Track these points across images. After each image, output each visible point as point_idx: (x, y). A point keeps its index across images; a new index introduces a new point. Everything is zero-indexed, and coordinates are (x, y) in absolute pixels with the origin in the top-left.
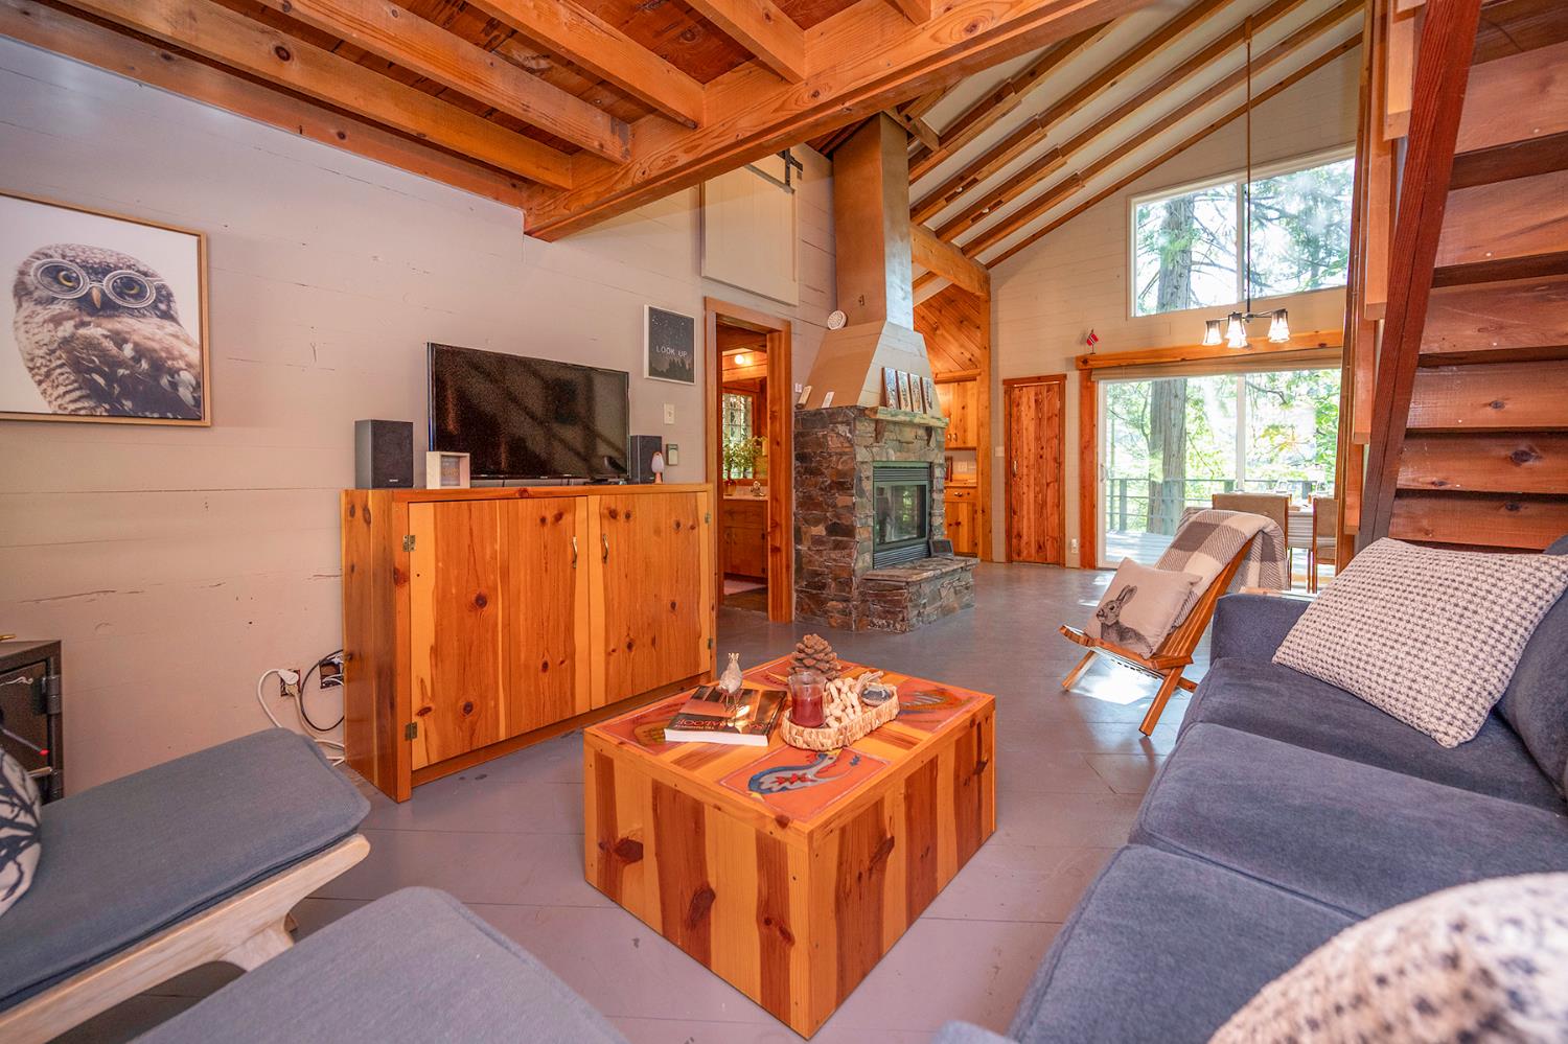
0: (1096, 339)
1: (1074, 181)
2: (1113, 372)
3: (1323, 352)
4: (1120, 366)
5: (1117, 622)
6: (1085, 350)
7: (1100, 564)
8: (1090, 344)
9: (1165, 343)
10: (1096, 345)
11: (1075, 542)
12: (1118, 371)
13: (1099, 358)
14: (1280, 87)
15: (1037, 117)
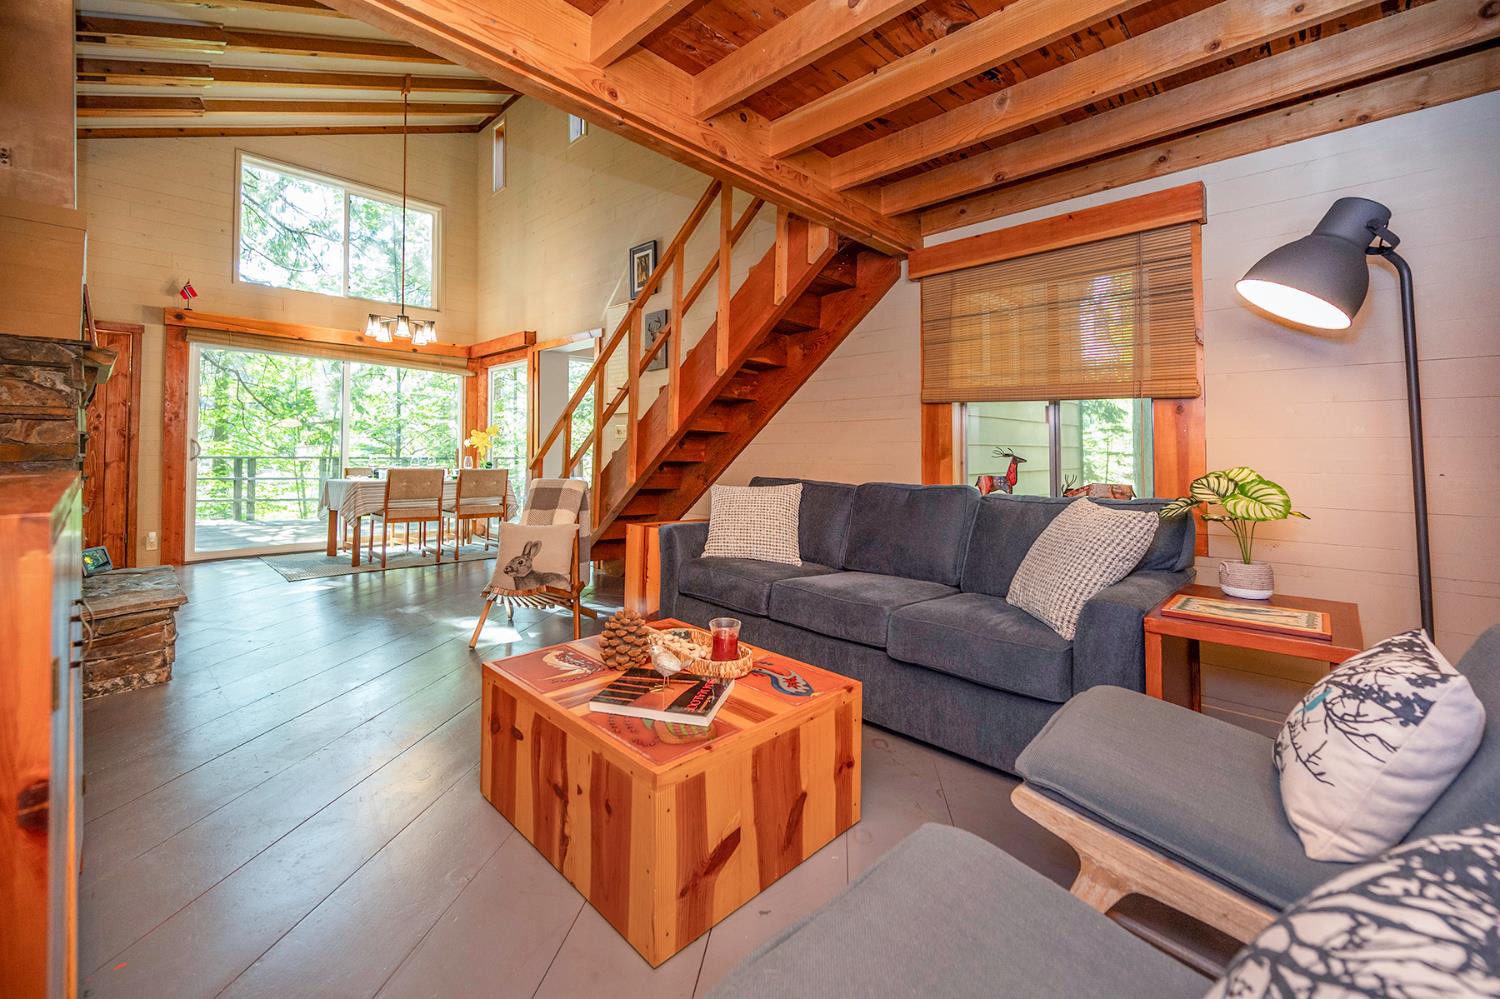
0: (194, 294)
1: (196, 104)
2: (218, 336)
3: (413, 356)
4: (226, 332)
5: (532, 572)
6: (179, 303)
7: (188, 558)
8: (185, 297)
9: (277, 317)
10: (192, 300)
11: (153, 536)
12: (224, 336)
13: (197, 317)
14: (382, 130)
15: (221, 27)
